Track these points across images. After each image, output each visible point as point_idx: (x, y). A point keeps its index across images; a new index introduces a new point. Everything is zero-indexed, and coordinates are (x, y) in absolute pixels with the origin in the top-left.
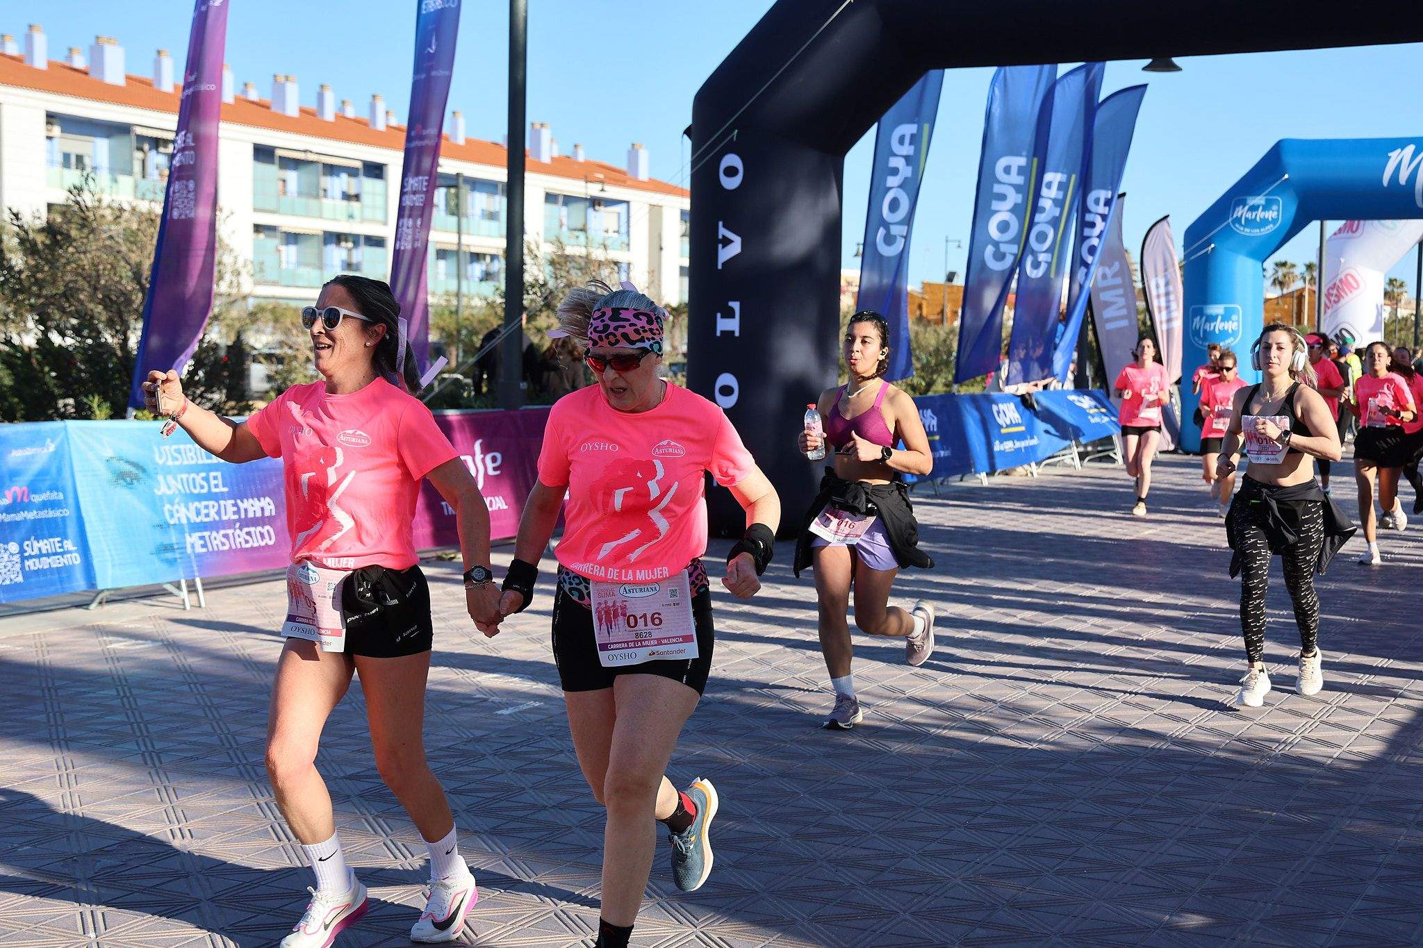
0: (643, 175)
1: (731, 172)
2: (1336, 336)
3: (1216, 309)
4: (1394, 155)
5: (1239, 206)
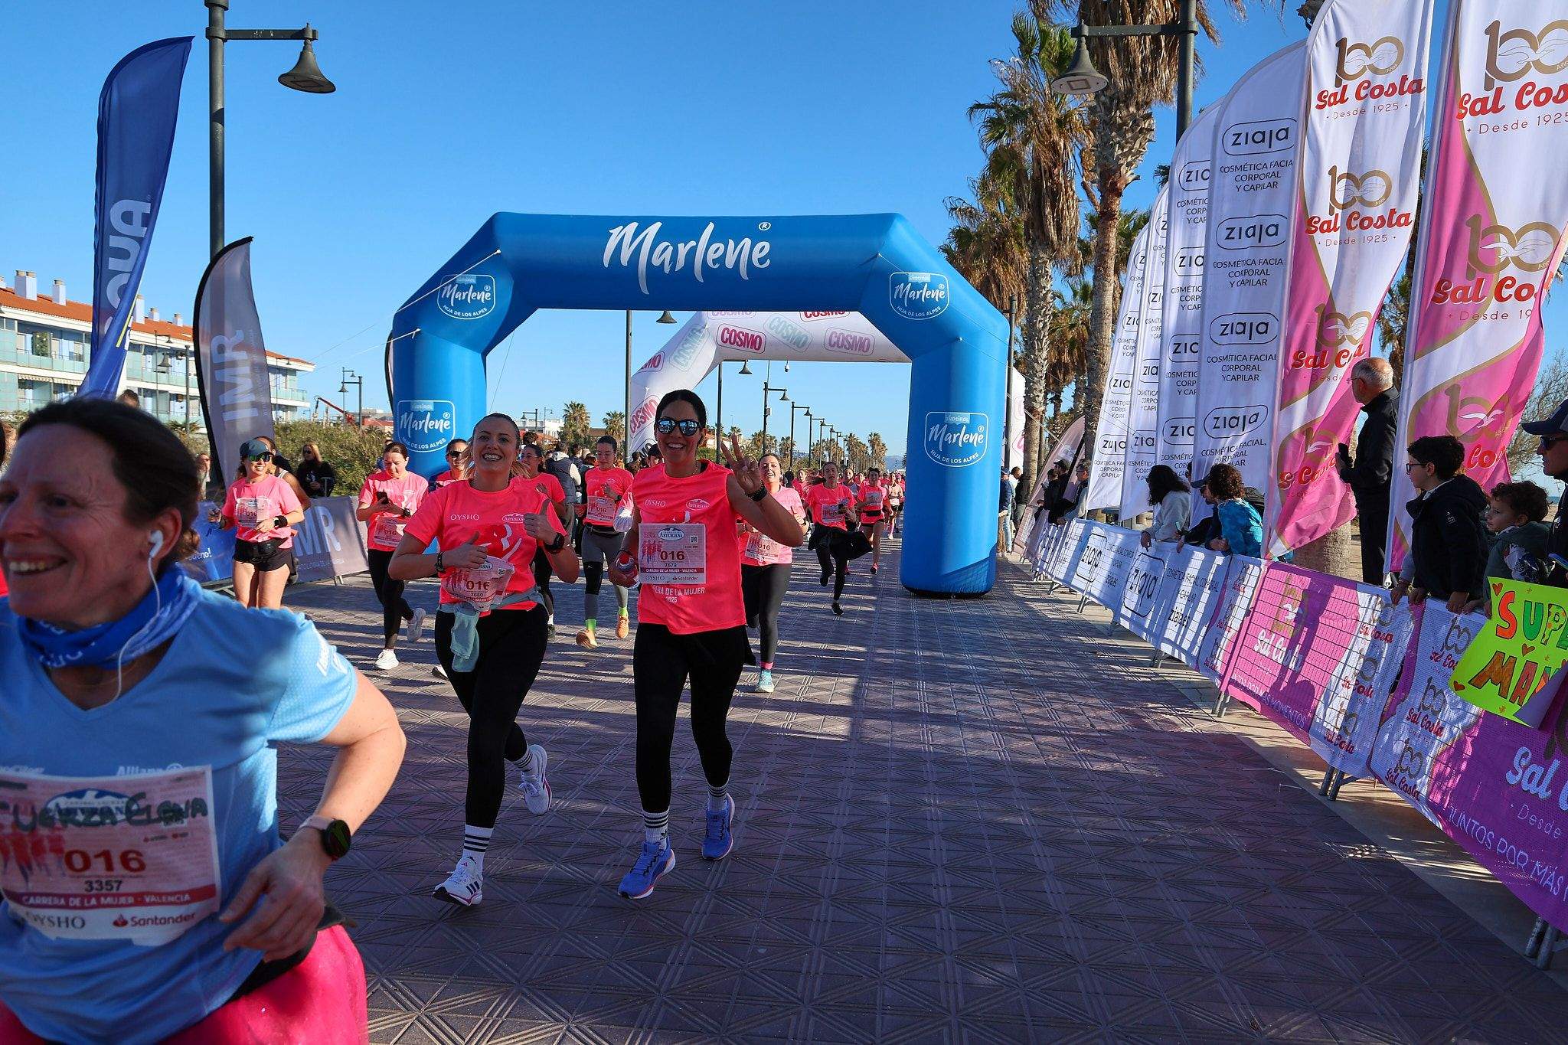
4: (615, 232)
5: (447, 285)
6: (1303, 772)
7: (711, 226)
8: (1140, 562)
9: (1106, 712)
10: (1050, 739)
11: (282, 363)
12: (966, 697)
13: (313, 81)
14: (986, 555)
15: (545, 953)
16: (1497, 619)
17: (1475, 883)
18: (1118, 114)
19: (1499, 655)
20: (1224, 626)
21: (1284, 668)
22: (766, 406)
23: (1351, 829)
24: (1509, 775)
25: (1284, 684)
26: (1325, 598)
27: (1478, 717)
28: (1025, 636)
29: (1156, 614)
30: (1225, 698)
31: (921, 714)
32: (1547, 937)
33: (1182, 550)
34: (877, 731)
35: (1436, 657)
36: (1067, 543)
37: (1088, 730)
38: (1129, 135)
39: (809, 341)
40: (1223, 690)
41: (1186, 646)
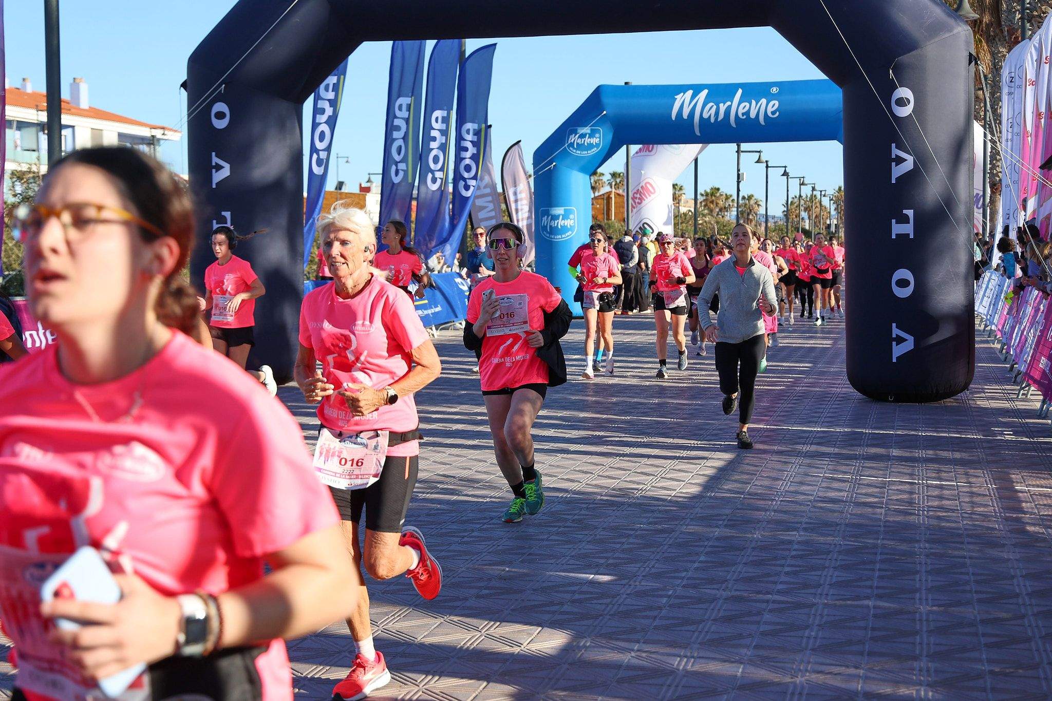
0: (84, 104)
1: (220, 116)
2: (640, 228)
3: (558, 211)
4: (678, 97)
5: (571, 134)
7: (740, 91)
22: (738, 170)
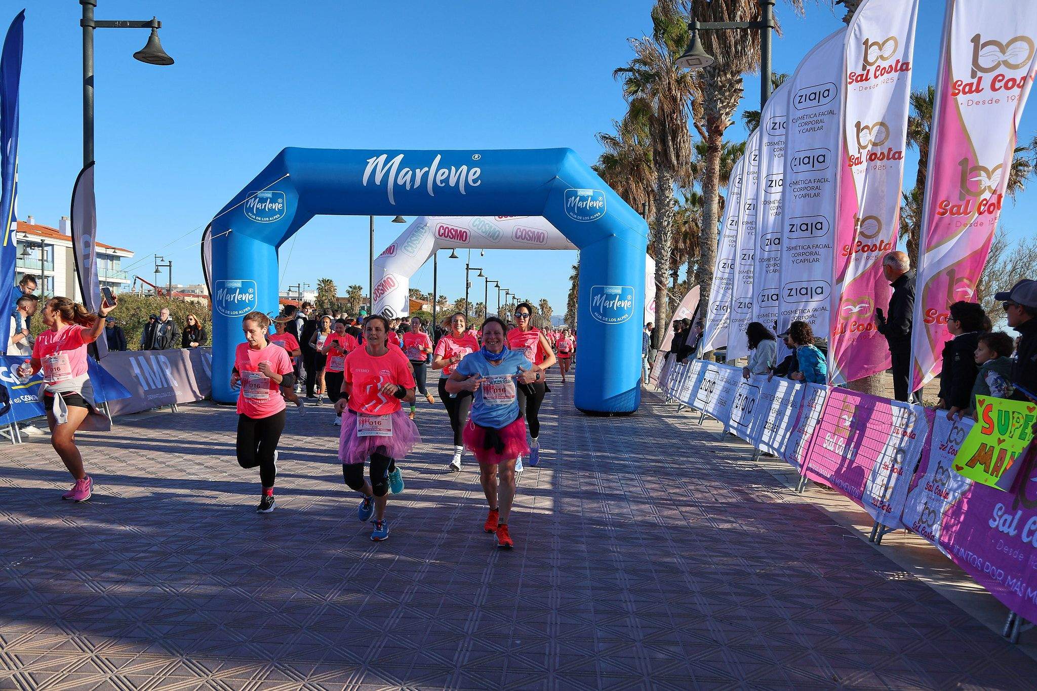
4: (371, 161)
5: (251, 198)
6: (858, 527)
7: (439, 157)
8: (742, 389)
9: (726, 491)
10: (688, 509)
11: (110, 252)
12: (629, 482)
13: (158, 57)
14: (634, 385)
15: (377, 646)
16: (981, 423)
17: (971, 594)
18: (719, 79)
19: (984, 445)
20: (802, 431)
21: (844, 458)
22: (467, 281)
23: (891, 562)
24: (991, 521)
25: (844, 469)
26: (870, 410)
27: (971, 485)
28: (665, 441)
29: (754, 424)
30: (804, 480)
31: (600, 494)
32: (1017, 623)
33: (772, 381)
34: (572, 505)
35: (943, 447)
36: (689, 377)
37: (714, 503)
38: (727, 94)
39: (501, 235)
40: (803, 474)
41: (776, 445)
